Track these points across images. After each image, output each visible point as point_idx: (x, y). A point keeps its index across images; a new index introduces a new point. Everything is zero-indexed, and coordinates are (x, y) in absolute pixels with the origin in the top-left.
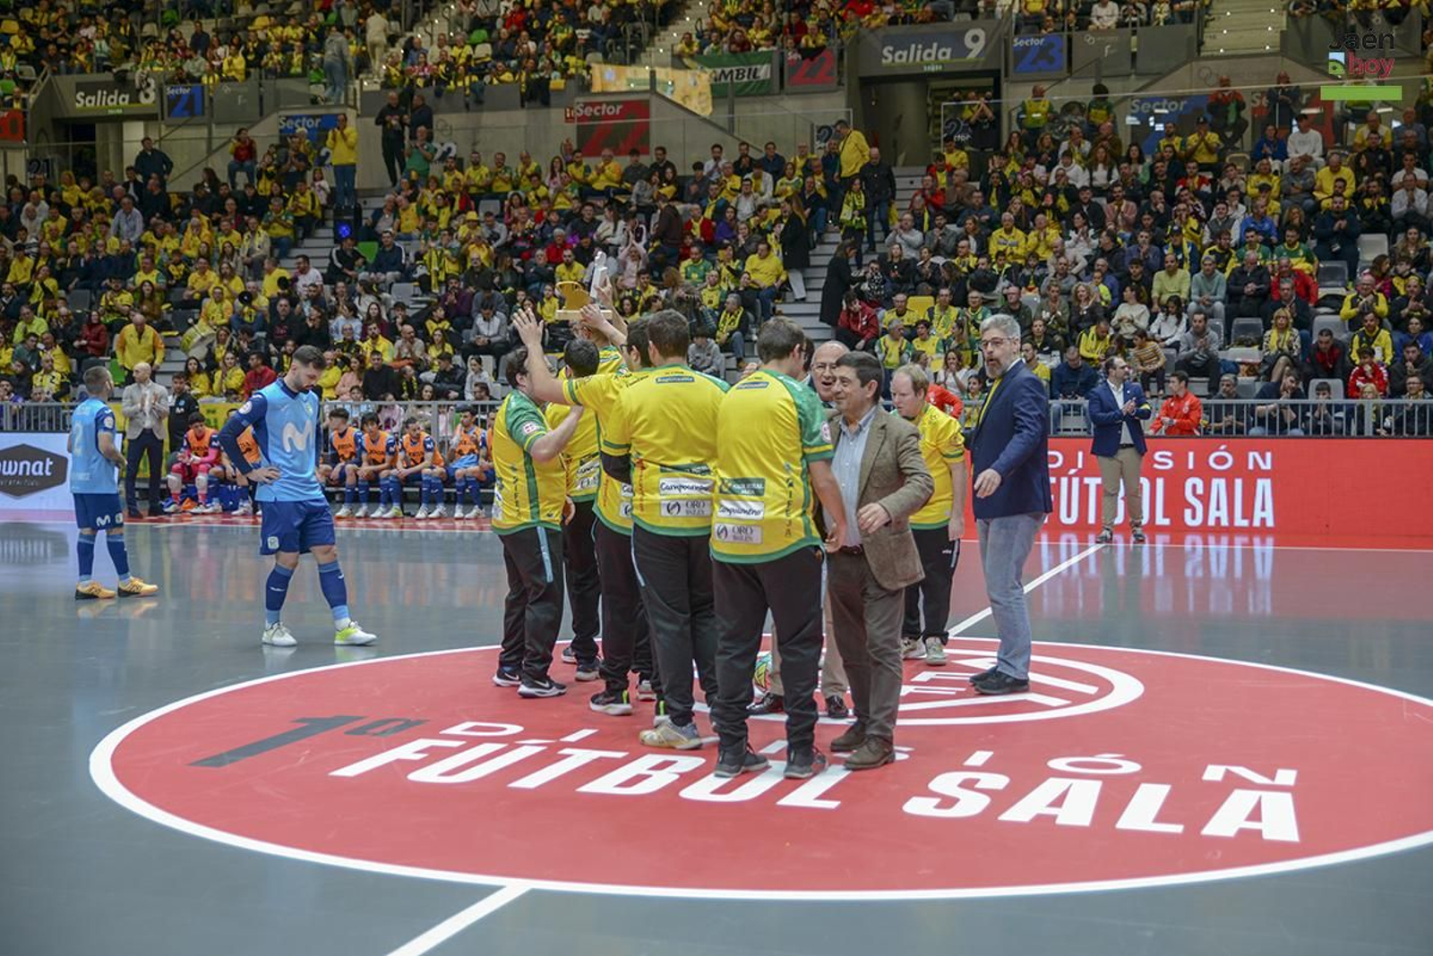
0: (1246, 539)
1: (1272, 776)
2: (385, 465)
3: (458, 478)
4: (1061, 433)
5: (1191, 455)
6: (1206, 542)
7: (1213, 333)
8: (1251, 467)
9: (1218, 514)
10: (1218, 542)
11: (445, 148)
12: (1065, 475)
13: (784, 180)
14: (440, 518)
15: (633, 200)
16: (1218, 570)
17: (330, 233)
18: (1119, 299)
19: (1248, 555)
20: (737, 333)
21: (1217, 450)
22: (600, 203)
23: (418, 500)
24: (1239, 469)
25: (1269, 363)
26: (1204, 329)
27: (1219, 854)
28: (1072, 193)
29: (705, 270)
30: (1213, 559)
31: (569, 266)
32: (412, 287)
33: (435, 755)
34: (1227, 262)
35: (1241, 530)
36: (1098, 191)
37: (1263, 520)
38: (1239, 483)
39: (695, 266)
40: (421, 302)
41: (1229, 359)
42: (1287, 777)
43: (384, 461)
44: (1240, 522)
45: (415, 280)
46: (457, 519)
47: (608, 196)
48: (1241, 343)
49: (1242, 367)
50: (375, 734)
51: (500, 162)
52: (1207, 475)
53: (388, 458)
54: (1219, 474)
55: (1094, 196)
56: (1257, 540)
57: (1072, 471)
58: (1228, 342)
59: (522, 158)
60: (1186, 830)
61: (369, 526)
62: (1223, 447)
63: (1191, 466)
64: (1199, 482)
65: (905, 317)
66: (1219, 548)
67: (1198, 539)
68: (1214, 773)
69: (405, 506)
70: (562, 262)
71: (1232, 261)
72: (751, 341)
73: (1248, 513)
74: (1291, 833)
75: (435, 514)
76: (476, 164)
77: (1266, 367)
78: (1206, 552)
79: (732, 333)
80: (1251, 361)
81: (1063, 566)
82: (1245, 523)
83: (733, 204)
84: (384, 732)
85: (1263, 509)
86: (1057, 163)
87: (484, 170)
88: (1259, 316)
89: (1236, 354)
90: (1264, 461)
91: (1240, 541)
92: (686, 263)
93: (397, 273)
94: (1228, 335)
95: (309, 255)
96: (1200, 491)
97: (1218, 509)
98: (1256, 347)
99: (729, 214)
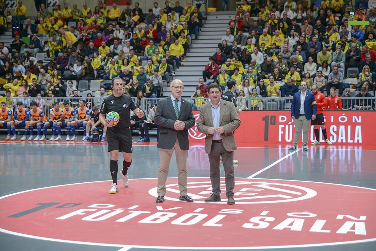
0: (352, 147)
1: (359, 218)
2: (39, 121)
3: (68, 125)
4: (286, 109)
5: (332, 117)
6: (337, 148)
7: (340, 73)
8: (354, 121)
9: (342, 138)
10: (342, 148)
11: (54, 2)
12: (287, 124)
13: (183, 16)
14: (59, 140)
15: (127, 23)
16: (342, 158)
17: (11, 33)
18: (306, 61)
19: (353, 152)
20: (167, 73)
21: (342, 115)
22: (114, 24)
23: (50, 134)
24: (349, 122)
25: (361, 83)
26: (338, 72)
27: (342, 238)
28: (289, 21)
29: (155, 49)
30: (340, 154)
31: (104, 47)
32: (44, 55)
33: (88, 214)
34: (344, 47)
35: (350, 144)
36: (299, 21)
37: (358, 140)
38: (349, 127)
39: (151, 48)
40: (47, 60)
41: (346, 83)
42: (363, 218)
43: (38, 120)
44: (350, 141)
45: (45, 52)
46: (67, 141)
47: (117, 21)
48: (351, 77)
49: (351, 86)
50: (66, 208)
51: (75, 7)
52: (338, 124)
53: (40, 118)
54: (342, 124)
55: (297, 22)
56: (356, 147)
57: (290, 123)
58: (346, 76)
59: (84, 6)
60: (331, 232)
61: (33, 143)
62: (344, 114)
63: (332, 121)
64: (335, 127)
65: (230, 67)
66: (342, 150)
67: (335, 147)
68: (340, 217)
69: (46, 136)
70: (101, 45)
71: (346, 46)
72: (172, 75)
73: (353, 138)
74: (364, 232)
75: (57, 139)
76: (66, 8)
77: (360, 85)
78: (338, 152)
79: (165, 72)
80: (354, 83)
81: (287, 156)
82: (352, 141)
83: (164, 24)
84: (69, 207)
85: (358, 136)
86: (283, 10)
87: (70, 10)
88: (357, 67)
89: (349, 81)
90: (358, 119)
91: (350, 148)
92: (148, 47)
93: (38, 49)
94: (346, 74)
95: (3, 42)
96: (335, 130)
97: (342, 136)
98: (356, 78)
99: (163, 28)
